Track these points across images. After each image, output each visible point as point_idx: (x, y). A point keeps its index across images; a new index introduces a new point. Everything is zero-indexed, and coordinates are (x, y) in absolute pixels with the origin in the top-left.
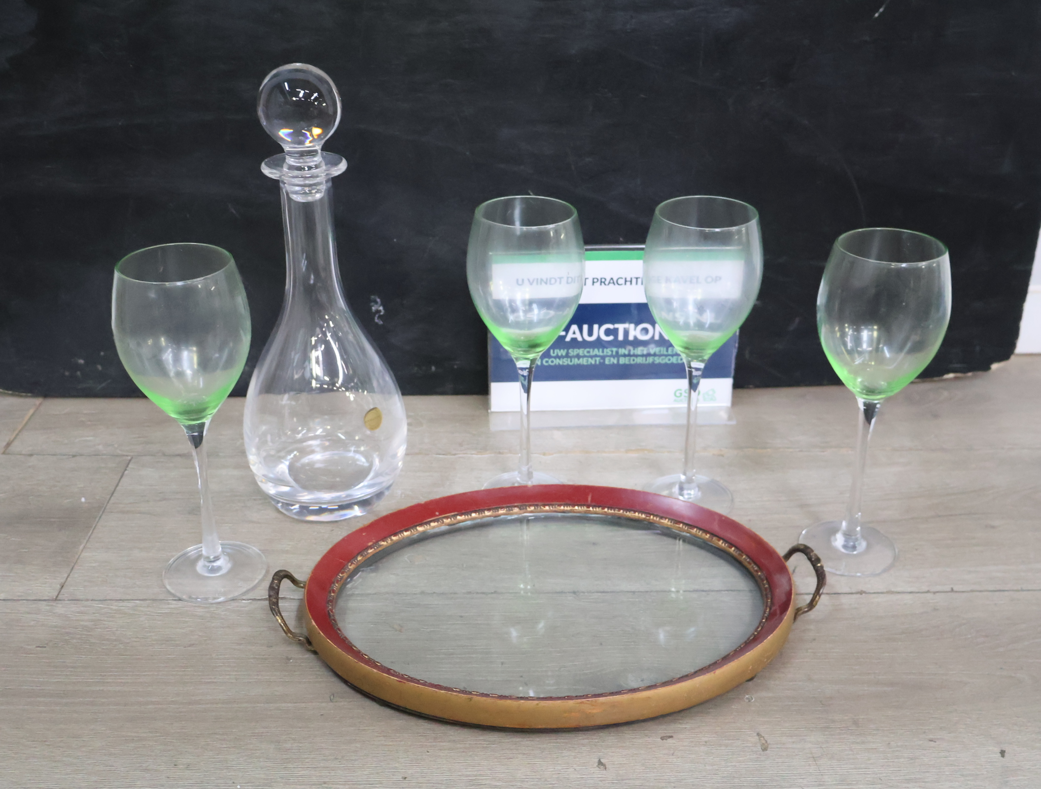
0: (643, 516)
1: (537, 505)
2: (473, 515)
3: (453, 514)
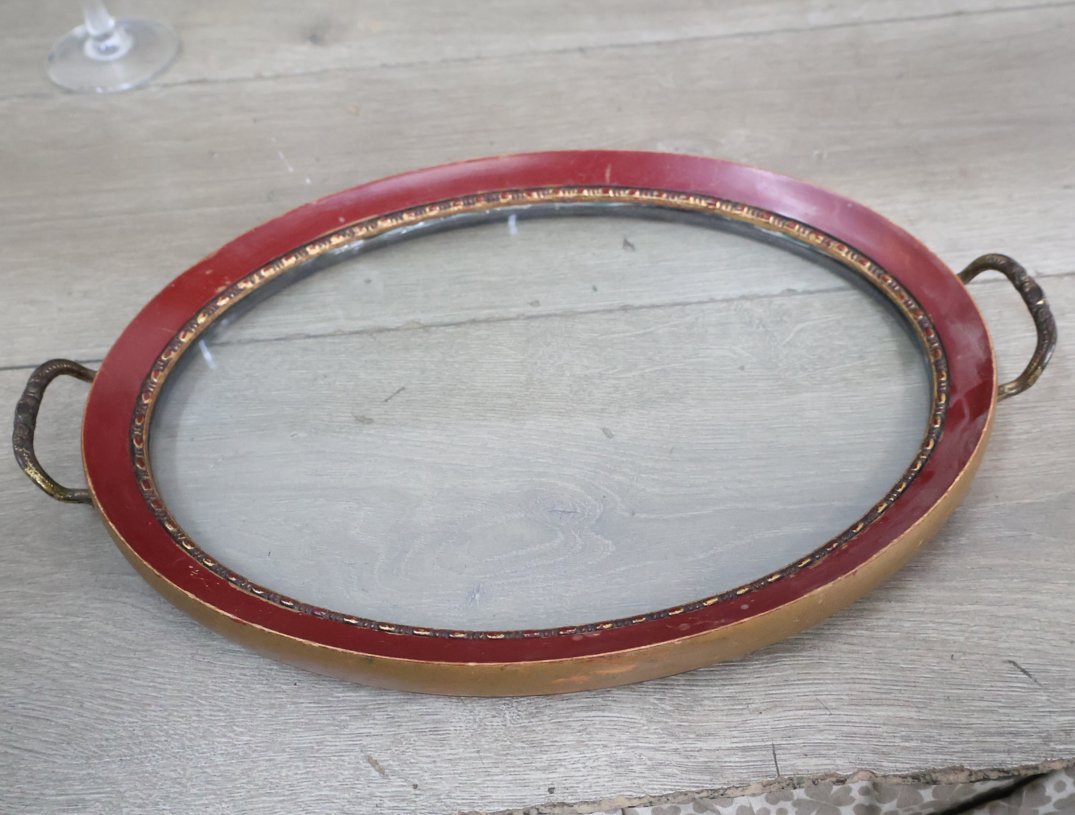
0: (704, 204)
1: (517, 191)
2: (406, 217)
3: (370, 218)
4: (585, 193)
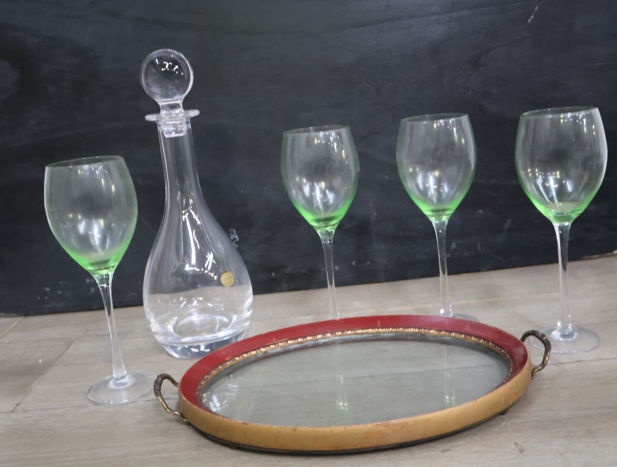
1: (343, 331)
3: (285, 339)
4: (370, 330)
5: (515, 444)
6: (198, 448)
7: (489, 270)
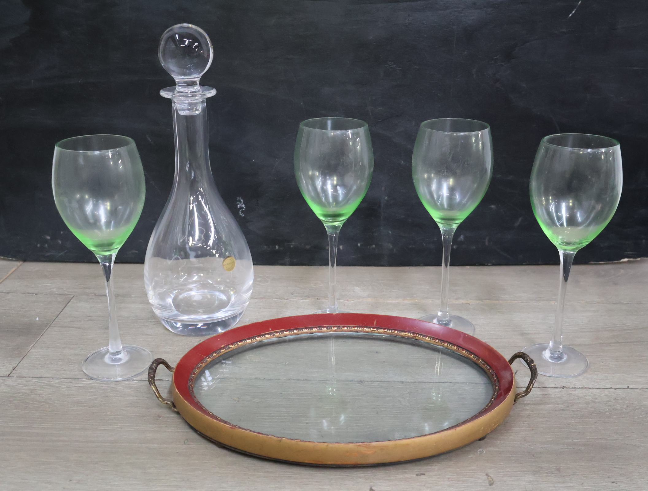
1: (339, 327)
2: (295, 331)
3: (281, 330)
4: (366, 329)
5: (487, 475)
6: (186, 441)
7: (494, 265)
